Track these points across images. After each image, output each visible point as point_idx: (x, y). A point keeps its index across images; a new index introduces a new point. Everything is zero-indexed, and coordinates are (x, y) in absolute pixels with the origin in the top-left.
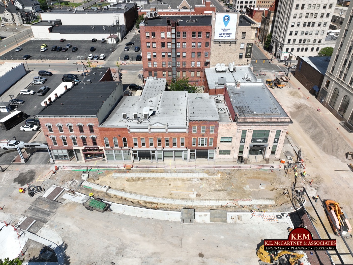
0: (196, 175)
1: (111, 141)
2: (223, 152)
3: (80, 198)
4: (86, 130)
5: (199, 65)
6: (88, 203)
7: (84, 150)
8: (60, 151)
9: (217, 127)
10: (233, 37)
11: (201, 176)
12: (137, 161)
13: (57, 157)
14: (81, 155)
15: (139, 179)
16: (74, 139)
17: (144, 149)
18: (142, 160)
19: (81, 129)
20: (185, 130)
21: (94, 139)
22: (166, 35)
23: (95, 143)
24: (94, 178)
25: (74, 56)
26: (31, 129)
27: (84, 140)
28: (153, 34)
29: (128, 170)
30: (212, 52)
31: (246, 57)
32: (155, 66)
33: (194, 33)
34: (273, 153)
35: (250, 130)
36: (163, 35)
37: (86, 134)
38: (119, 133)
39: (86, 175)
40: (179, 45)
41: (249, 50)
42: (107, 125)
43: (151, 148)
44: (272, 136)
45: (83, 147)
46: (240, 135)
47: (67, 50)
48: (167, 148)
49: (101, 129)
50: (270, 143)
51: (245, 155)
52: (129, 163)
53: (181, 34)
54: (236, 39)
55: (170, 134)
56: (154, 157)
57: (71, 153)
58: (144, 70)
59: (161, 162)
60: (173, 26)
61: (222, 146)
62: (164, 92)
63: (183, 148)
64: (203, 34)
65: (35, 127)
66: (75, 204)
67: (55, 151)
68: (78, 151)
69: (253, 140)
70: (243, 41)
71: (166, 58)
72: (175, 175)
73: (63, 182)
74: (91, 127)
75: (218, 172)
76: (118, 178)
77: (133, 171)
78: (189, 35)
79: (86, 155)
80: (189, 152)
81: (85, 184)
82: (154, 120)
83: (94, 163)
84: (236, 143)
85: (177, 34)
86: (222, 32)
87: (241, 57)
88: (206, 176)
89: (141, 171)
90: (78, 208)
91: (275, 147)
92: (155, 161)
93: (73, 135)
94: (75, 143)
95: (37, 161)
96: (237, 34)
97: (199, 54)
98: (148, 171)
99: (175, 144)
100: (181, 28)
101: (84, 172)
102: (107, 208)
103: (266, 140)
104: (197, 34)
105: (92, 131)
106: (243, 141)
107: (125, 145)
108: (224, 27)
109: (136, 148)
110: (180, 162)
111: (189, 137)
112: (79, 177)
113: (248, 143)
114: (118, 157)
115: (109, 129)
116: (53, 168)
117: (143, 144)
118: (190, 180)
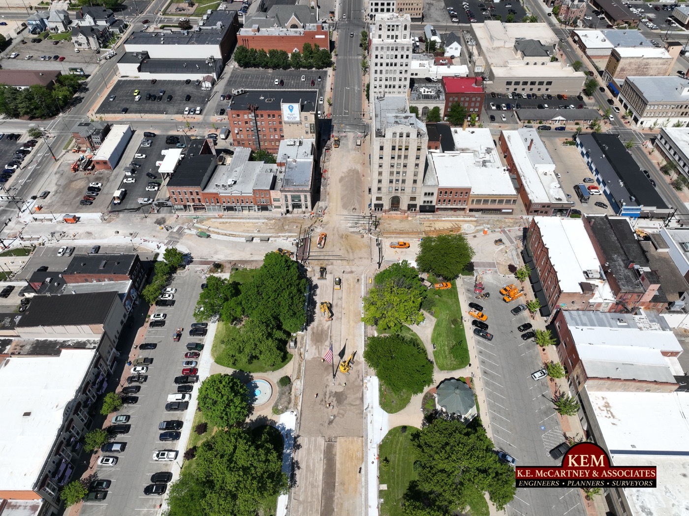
0: (261, 221)
1: (209, 200)
2: (276, 207)
3: (194, 232)
4: (195, 194)
5: (277, 137)
6: (199, 234)
7: (193, 206)
8: (179, 206)
9: (270, 193)
10: (298, 119)
11: (264, 221)
12: (226, 212)
13: (177, 210)
14: (192, 208)
15: (227, 222)
16: (187, 199)
17: (229, 205)
18: (229, 212)
19: (191, 193)
20: (251, 195)
21: (199, 199)
22: (248, 116)
23: (200, 202)
24: (201, 222)
25: (170, 108)
26: (154, 190)
27: (193, 199)
28: (238, 115)
29: (221, 217)
30: (284, 129)
31: (311, 132)
32: (242, 137)
33: (269, 116)
34: (307, 208)
35: (289, 195)
36: (246, 116)
37: (195, 196)
38: (214, 196)
39: (196, 220)
40: (259, 123)
41: (312, 128)
42: (206, 191)
43: (234, 205)
44: (302, 198)
45: (193, 204)
46: (284, 197)
47: (160, 98)
48: (243, 205)
49: (203, 194)
50: (303, 202)
51: (290, 209)
52: (221, 213)
53: (260, 116)
54: (301, 120)
55: (243, 197)
56: (236, 210)
57: (185, 206)
58: (234, 140)
59: (240, 213)
60: (252, 111)
61: (276, 204)
62: (247, 162)
63: (252, 204)
64: (276, 116)
65: (156, 188)
66: (192, 235)
67: (176, 206)
68: (189, 206)
69: (293, 201)
70: (306, 122)
71: (250, 132)
72: (248, 220)
73: (183, 224)
74: (197, 192)
75: (274, 219)
76: (215, 222)
77: (224, 218)
78: (265, 116)
79: (195, 209)
80: (256, 207)
81: (196, 225)
82: (235, 187)
83: (200, 213)
84: (283, 202)
85: (256, 116)
86: (289, 116)
87: (307, 133)
88: (266, 221)
89: (228, 218)
90: (193, 236)
91: (306, 204)
92: (237, 212)
93: (187, 196)
94: (188, 202)
95: (164, 211)
96: (300, 117)
97: (275, 130)
98: (233, 218)
99: (247, 202)
100: (259, 112)
101: (194, 218)
102: (209, 236)
103: (300, 201)
104: (271, 116)
105: (198, 194)
106: (287, 201)
107: (218, 202)
108: (289, 112)
109: (224, 204)
110: (252, 212)
111: (255, 198)
112: (191, 221)
113: (290, 202)
114: (214, 210)
115: (207, 193)
116: (175, 216)
117: (229, 202)
118: (257, 223)
